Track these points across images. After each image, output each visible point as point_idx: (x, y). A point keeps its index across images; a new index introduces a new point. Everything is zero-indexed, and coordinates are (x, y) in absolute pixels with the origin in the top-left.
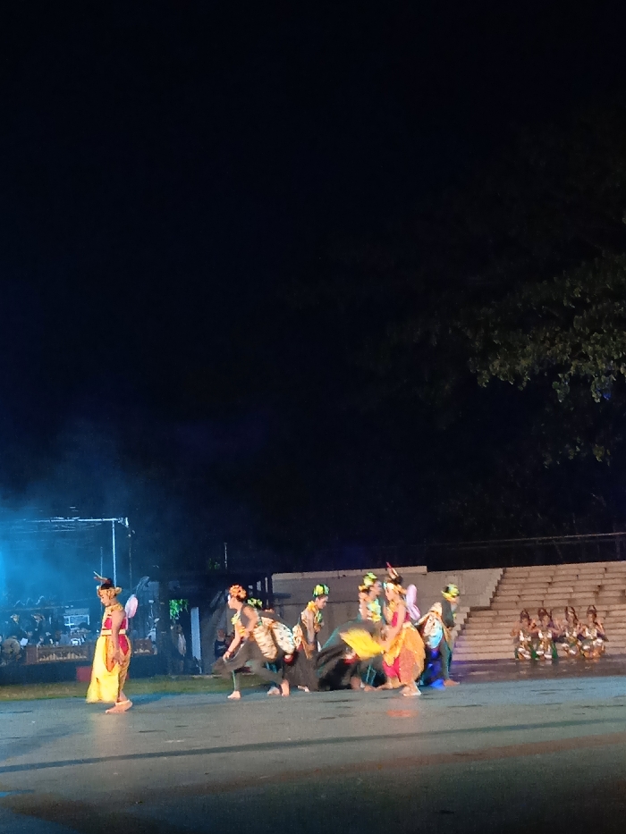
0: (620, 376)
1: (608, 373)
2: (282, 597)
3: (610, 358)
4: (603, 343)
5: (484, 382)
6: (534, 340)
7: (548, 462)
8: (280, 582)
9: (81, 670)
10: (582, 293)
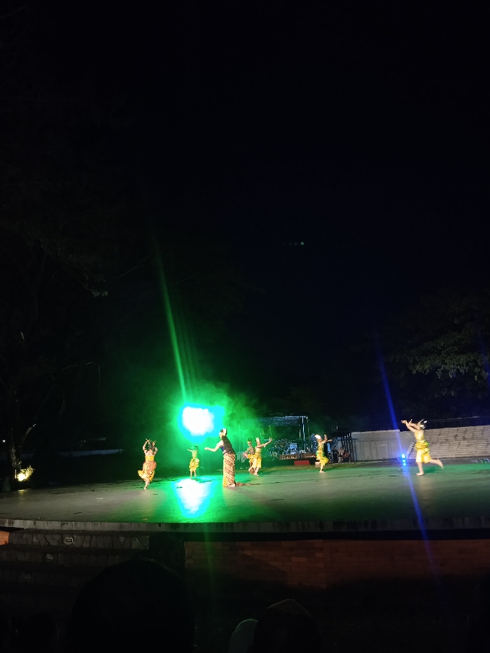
0: (458, 369)
1: (454, 369)
2: (355, 439)
3: (454, 364)
4: (451, 359)
5: (414, 372)
6: (429, 359)
7: (436, 396)
8: (354, 434)
9: (295, 462)
10: (444, 345)
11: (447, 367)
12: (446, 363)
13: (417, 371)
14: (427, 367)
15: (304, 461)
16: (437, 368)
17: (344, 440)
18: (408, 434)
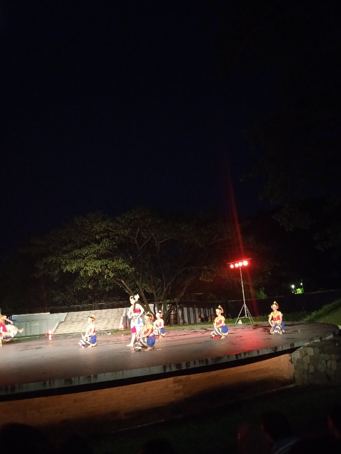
1: (92, 270)
3: (93, 267)
4: (91, 263)
5: (64, 271)
6: (76, 262)
7: (79, 288)
8: (14, 317)
10: (87, 253)
11: (87, 268)
12: (87, 266)
13: (67, 270)
14: (74, 267)
16: (81, 269)
18: (56, 316)
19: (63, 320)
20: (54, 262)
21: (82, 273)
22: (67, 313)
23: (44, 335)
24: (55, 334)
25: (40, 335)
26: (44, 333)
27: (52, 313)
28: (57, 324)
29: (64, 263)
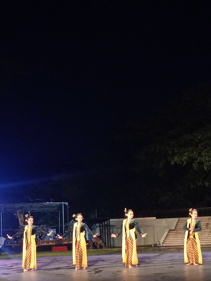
6: (187, 151)
7: (192, 187)
8: (112, 221)
9: (53, 248)
10: (201, 138)
11: (203, 159)
12: (202, 156)
13: (175, 163)
14: (185, 158)
15: (62, 247)
16: (193, 160)
17: (102, 227)
18: (164, 222)
19: (173, 228)
20: (158, 151)
21: (195, 166)
22: (178, 219)
23: (151, 246)
24: (164, 245)
25: (145, 246)
26: (149, 243)
27: (158, 217)
28: (166, 234)
29: (170, 152)
